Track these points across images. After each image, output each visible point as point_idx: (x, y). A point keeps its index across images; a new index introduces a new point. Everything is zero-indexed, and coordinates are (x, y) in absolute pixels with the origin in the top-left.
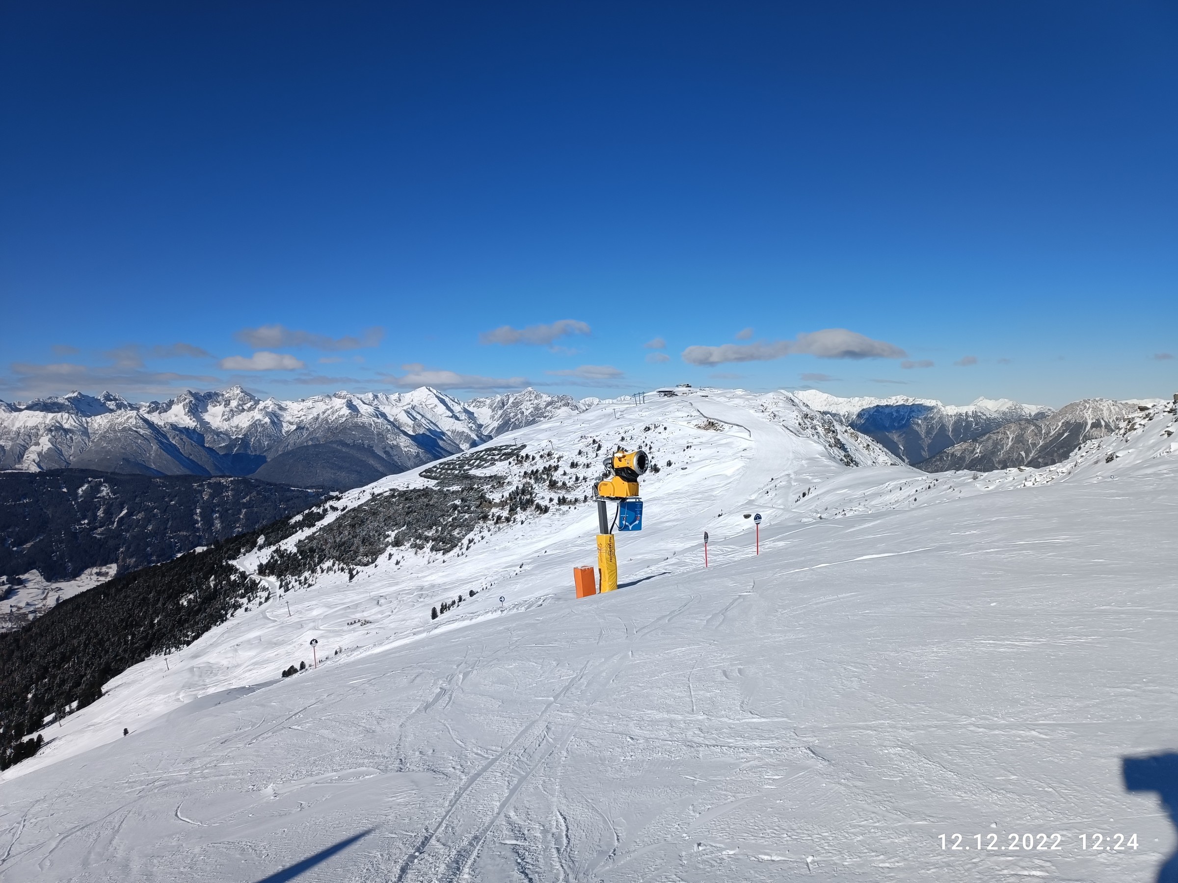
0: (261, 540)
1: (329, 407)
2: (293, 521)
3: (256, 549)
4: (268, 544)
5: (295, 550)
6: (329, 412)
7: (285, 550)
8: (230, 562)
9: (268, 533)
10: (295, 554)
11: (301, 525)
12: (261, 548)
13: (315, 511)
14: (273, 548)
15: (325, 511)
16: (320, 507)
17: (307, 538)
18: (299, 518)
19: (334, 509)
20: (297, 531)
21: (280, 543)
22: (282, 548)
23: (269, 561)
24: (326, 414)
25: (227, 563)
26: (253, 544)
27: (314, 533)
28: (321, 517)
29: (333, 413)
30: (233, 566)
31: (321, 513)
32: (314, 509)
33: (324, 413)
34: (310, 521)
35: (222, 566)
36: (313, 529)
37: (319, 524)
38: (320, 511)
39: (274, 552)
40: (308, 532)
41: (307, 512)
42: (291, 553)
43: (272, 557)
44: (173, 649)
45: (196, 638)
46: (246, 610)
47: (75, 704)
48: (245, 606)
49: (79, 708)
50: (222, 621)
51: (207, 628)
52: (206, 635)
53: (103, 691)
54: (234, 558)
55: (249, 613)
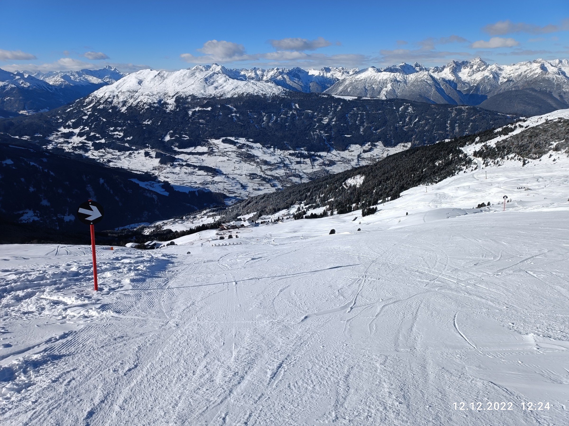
0: (477, 139)
1: (529, 68)
2: (496, 131)
3: (474, 143)
4: (481, 141)
5: (495, 146)
6: (528, 71)
7: (490, 145)
8: (460, 148)
9: (482, 136)
10: (494, 148)
11: (500, 133)
12: (477, 143)
13: (510, 127)
14: (483, 144)
15: (516, 127)
16: (513, 125)
17: (503, 140)
18: (500, 129)
19: (521, 126)
20: (497, 137)
21: (487, 142)
22: (488, 145)
23: (480, 150)
24: (526, 73)
25: (459, 149)
26: (473, 141)
27: (507, 139)
28: (512, 130)
29: (531, 72)
30: (461, 150)
31: (513, 128)
32: (509, 126)
33: (525, 72)
34: (506, 132)
35: (456, 150)
36: (507, 136)
37: (511, 134)
38: (513, 127)
39: (483, 146)
40: (503, 137)
41: (505, 127)
42: (492, 147)
43: (482, 148)
44: (430, 184)
45: (440, 181)
46: (465, 172)
47: (389, 198)
48: (464, 170)
49: (391, 200)
50: (453, 176)
51: (445, 177)
52: (444, 180)
53: (400, 195)
54: (463, 147)
55: (466, 174)
